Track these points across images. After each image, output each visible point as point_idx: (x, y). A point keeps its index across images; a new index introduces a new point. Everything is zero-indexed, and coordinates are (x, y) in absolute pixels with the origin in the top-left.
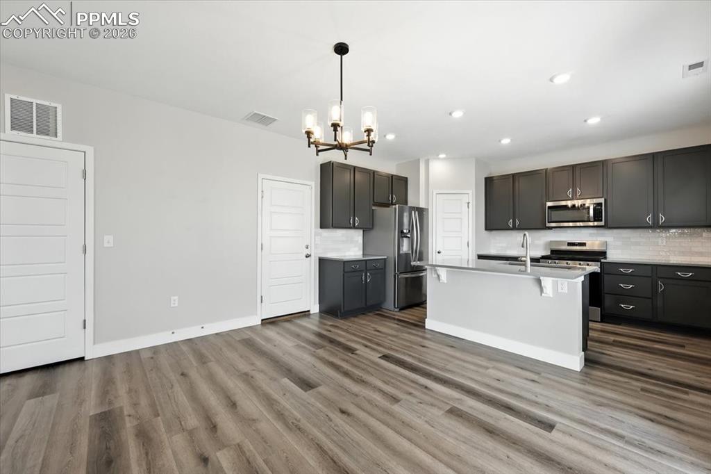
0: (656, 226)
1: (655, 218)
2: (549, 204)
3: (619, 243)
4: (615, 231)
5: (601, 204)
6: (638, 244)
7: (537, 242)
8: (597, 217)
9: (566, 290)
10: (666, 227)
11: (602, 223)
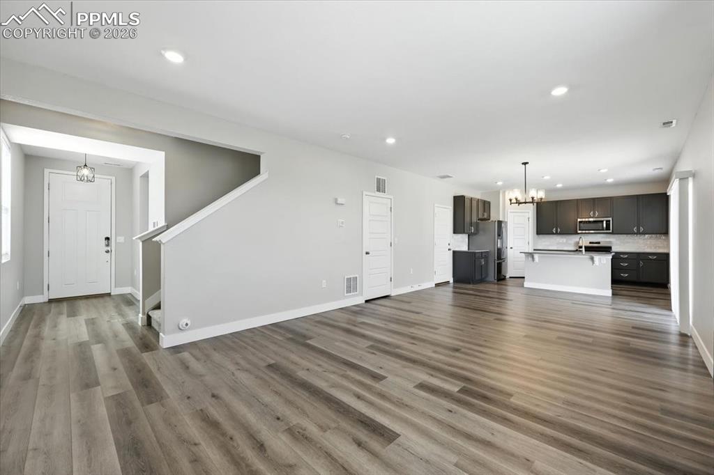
0: (638, 233)
1: (638, 229)
2: (579, 220)
3: (618, 242)
4: (616, 236)
5: (609, 221)
6: (629, 242)
7: (570, 242)
8: (608, 228)
9: (605, 262)
10: (644, 233)
11: (611, 231)
